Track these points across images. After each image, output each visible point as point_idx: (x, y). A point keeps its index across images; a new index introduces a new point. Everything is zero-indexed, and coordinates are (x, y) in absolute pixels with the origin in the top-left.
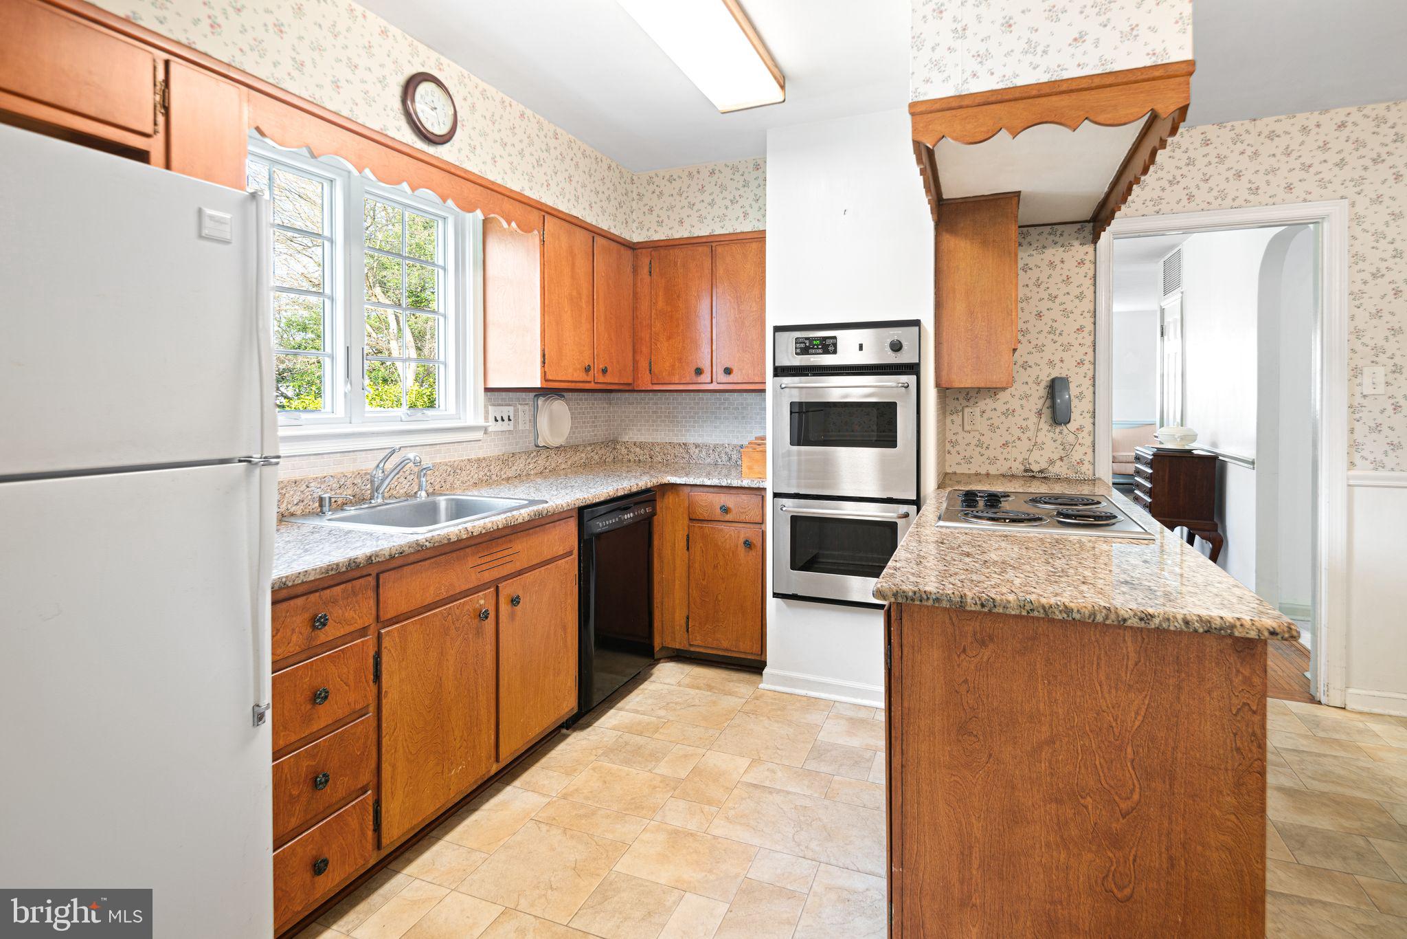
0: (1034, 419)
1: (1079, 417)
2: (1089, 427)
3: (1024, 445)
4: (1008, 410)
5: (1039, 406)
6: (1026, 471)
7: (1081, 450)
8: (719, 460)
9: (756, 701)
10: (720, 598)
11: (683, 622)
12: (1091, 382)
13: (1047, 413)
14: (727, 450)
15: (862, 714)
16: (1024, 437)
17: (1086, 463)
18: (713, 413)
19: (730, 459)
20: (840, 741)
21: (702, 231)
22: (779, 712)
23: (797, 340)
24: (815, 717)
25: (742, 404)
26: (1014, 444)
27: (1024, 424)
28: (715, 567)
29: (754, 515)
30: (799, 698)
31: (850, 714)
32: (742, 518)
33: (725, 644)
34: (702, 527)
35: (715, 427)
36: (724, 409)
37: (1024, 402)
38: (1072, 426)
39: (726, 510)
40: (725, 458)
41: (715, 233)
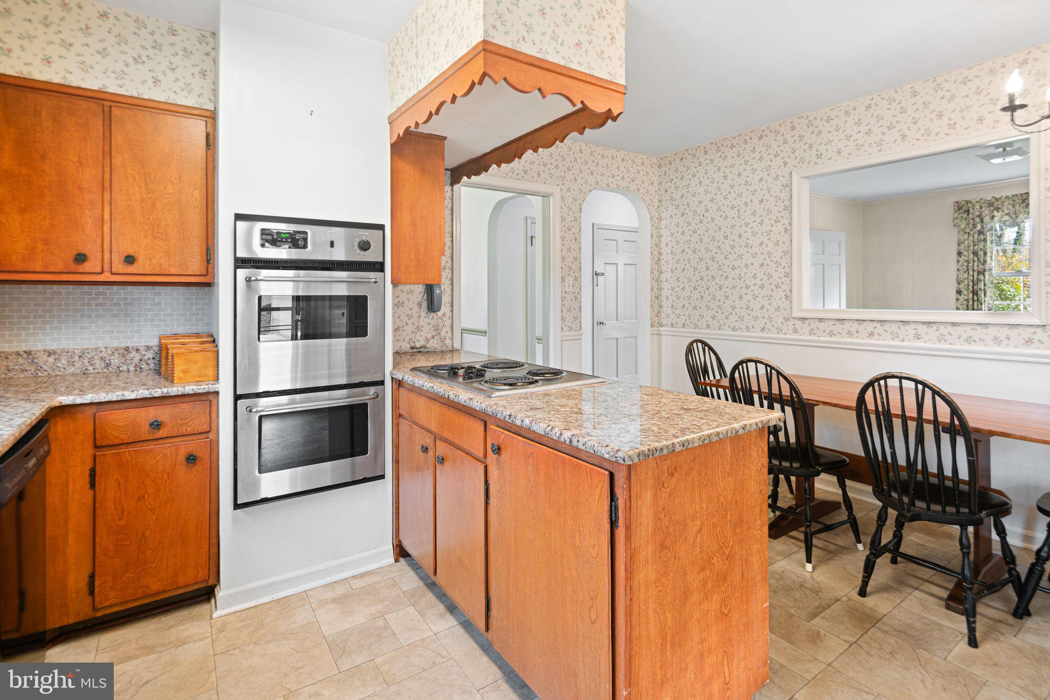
0: (416, 308)
1: (445, 309)
2: (449, 314)
3: (410, 328)
4: (399, 302)
5: (420, 299)
6: (412, 348)
7: (444, 329)
8: (91, 368)
9: (223, 634)
10: (148, 533)
11: (83, 585)
12: (450, 282)
13: (425, 304)
14: (104, 354)
15: (340, 591)
16: (410, 323)
17: (447, 339)
18: (76, 310)
19: (108, 365)
20: (347, 625)
21: (90, 82)
22: (261, 632)
23: (264, 232)
24: (302, 616)
25: (125, 299)
26: (403, 328)
27: (410, 312)
28: (141, 498)
29: (199, 424)
30: (268, 606)
31: (329, 595)
32: (183, 430)
33: (155, 587)
34: (118, 454)
35: (81, 328)
36: (97, 305)
37: (409, 296)
38: (440, 314)
39: (156, 425)
40: (99, 364)
41: (108, 90)
